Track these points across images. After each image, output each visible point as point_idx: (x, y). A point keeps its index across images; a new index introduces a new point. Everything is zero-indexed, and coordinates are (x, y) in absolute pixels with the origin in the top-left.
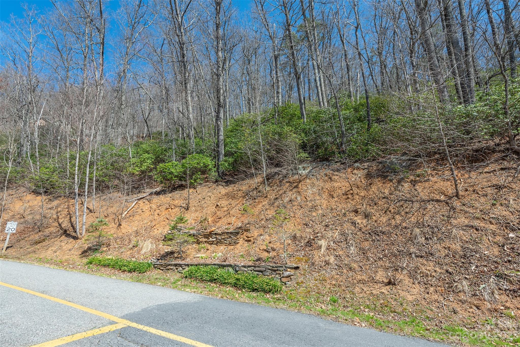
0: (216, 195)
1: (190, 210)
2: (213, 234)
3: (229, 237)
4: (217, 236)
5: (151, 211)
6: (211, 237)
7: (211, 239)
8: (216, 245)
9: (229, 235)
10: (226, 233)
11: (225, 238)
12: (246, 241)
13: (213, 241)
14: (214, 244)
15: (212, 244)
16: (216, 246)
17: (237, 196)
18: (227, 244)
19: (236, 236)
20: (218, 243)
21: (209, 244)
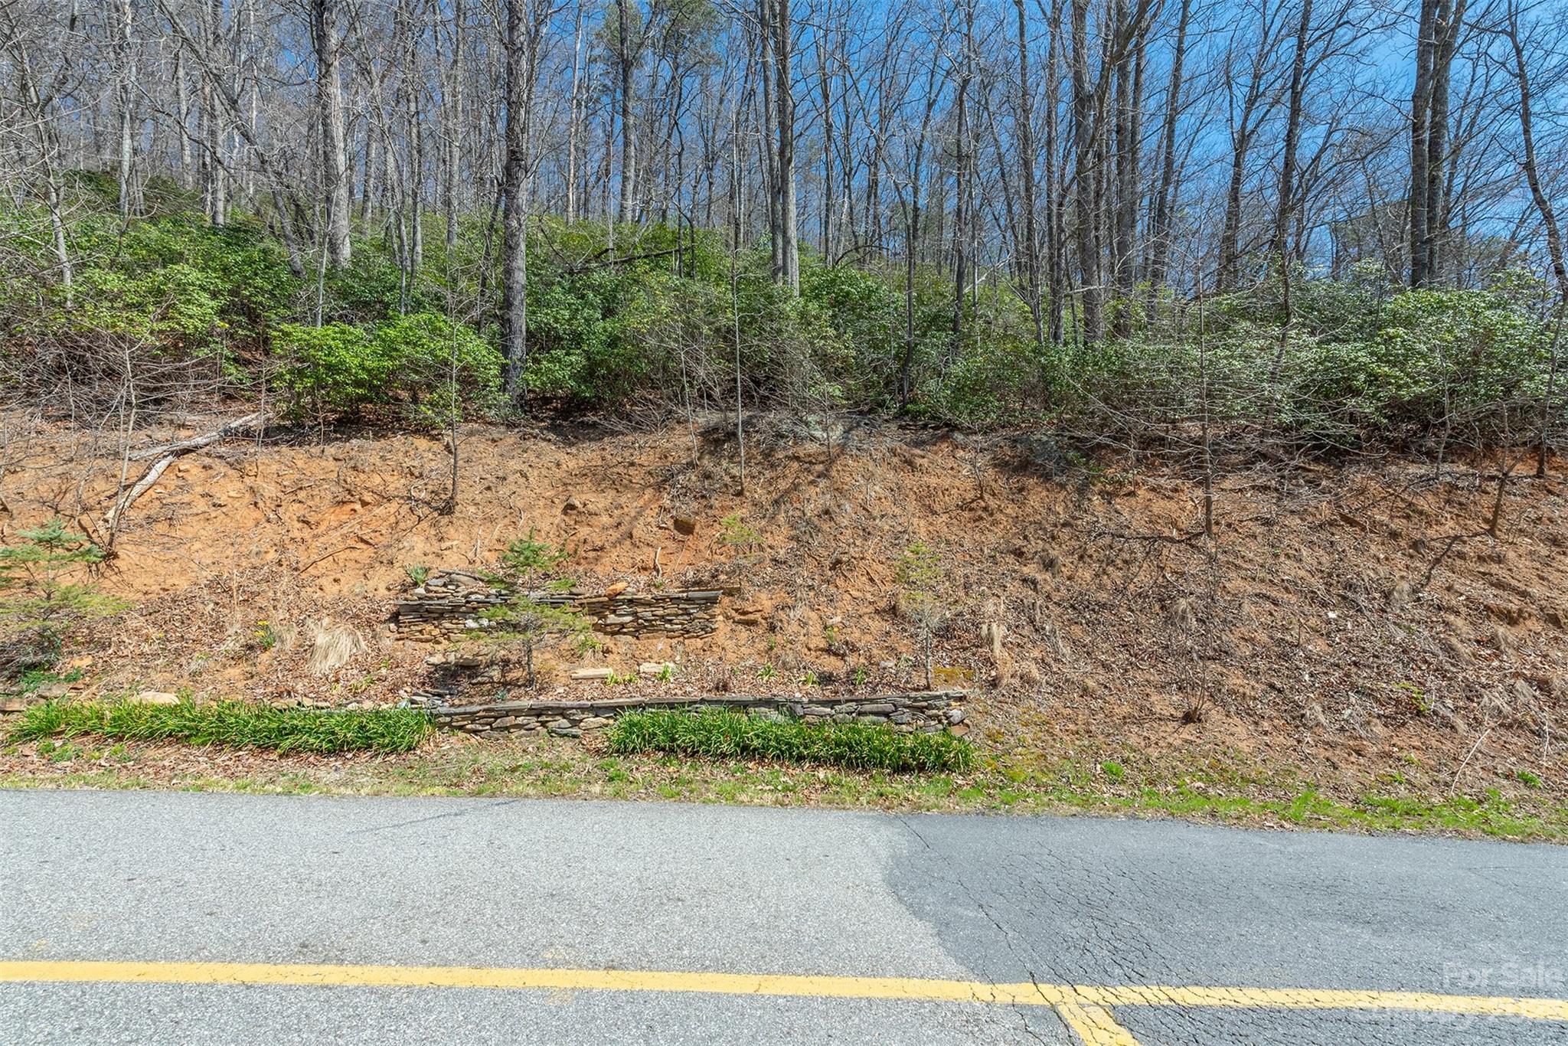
0: (544, 472)
1: (457, 514)
2: (621, 600)
3: (680, 612)
4: (639, 610)
5: (261, 504)
6: (614, 612)
7: (612, 618)
8: (634, 636)
9: (681, 606)
10: (671, 599)
11: (668, 615)
12: (739, 622)
13: (623, 626)
14: (625, 634)
15: (618, 633)
16: (634, 640)
17: (631, 481)
18: (676, 634)
19: (707, 608)
20: (641, 629)
21: (606, 633)
